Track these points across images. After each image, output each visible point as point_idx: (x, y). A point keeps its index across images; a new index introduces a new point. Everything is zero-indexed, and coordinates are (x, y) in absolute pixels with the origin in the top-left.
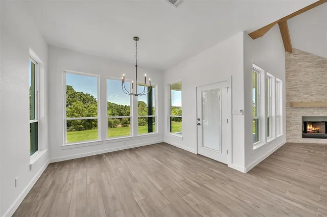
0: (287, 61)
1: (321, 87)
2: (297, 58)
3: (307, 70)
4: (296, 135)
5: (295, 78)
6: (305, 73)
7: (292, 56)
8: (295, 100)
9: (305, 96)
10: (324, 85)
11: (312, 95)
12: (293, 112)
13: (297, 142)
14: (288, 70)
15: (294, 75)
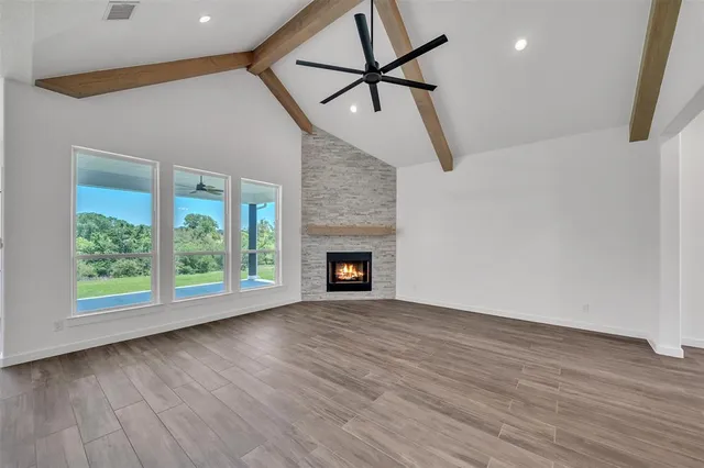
0: (305, 150)
1: (354, 201)
2: (320, 144)
3: (335, 167)
4: (317, 287)
5: (317, 181)
6: (331, 173)
7: (311, 141)
8: (318, 222)
9: (332, 215)
10: (361, 197)
11: (342, 215)
12: (313, 244)
13: (318, 299)
14: (306, 166)
15: (314, 176)
